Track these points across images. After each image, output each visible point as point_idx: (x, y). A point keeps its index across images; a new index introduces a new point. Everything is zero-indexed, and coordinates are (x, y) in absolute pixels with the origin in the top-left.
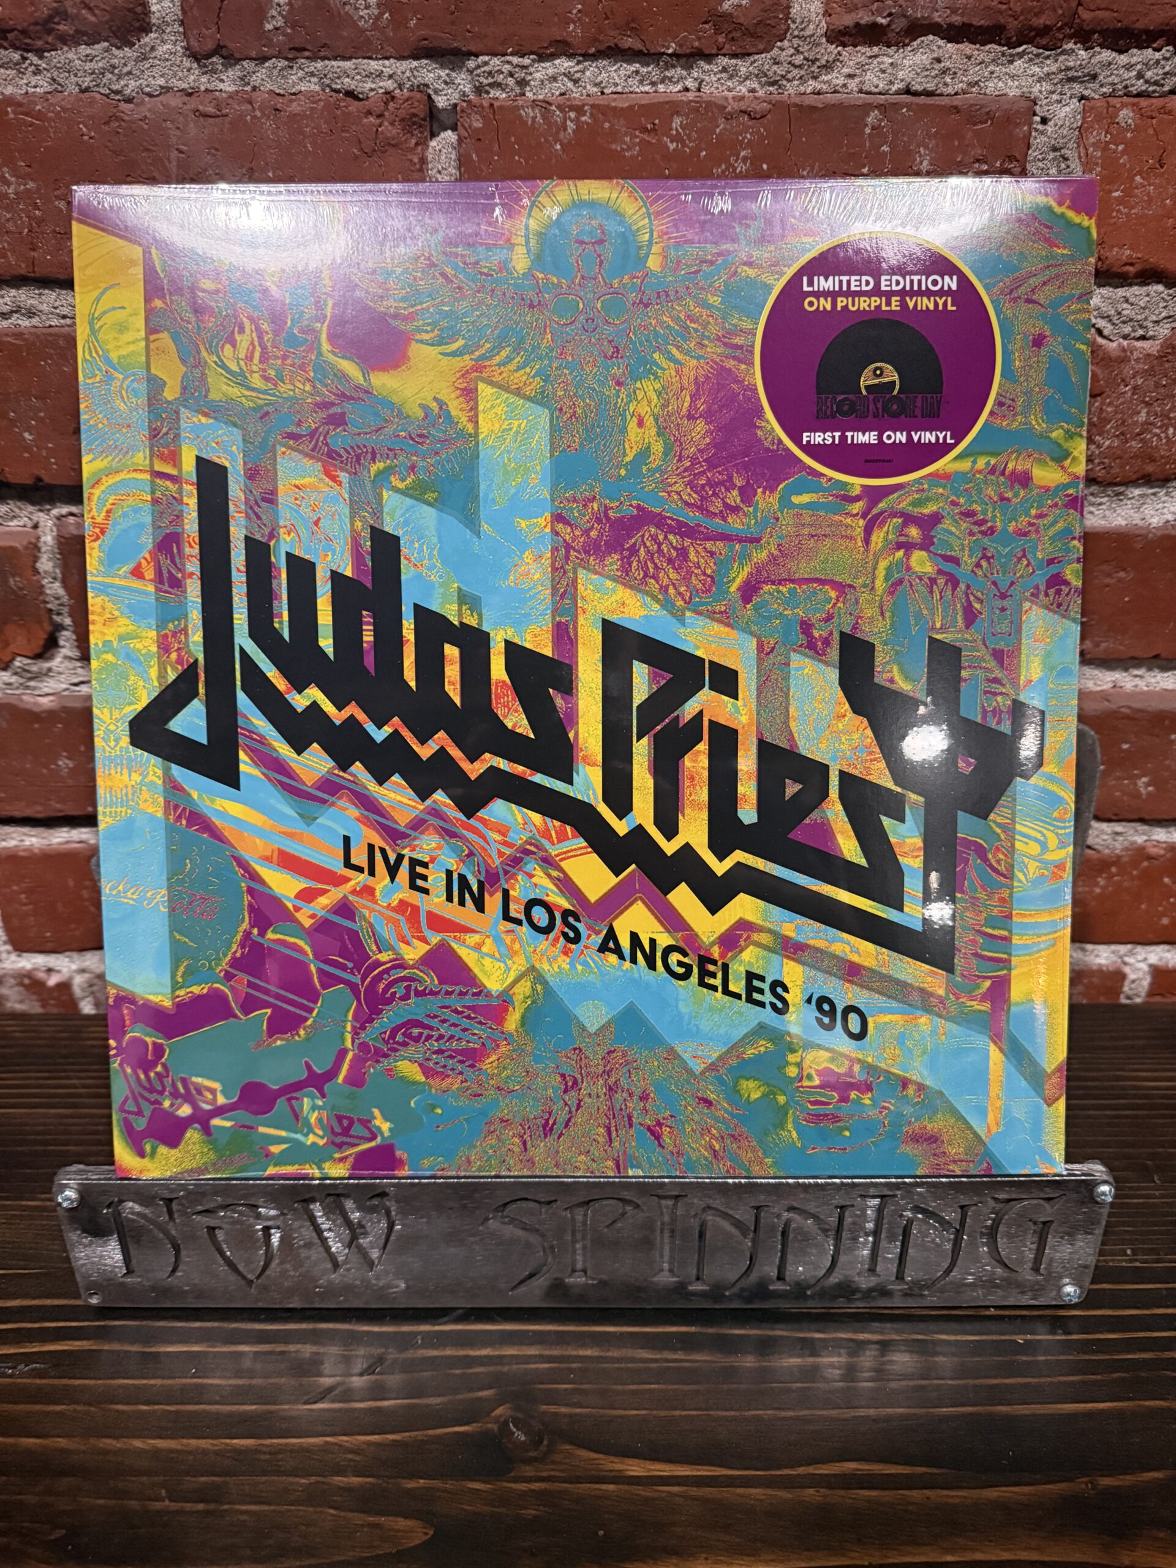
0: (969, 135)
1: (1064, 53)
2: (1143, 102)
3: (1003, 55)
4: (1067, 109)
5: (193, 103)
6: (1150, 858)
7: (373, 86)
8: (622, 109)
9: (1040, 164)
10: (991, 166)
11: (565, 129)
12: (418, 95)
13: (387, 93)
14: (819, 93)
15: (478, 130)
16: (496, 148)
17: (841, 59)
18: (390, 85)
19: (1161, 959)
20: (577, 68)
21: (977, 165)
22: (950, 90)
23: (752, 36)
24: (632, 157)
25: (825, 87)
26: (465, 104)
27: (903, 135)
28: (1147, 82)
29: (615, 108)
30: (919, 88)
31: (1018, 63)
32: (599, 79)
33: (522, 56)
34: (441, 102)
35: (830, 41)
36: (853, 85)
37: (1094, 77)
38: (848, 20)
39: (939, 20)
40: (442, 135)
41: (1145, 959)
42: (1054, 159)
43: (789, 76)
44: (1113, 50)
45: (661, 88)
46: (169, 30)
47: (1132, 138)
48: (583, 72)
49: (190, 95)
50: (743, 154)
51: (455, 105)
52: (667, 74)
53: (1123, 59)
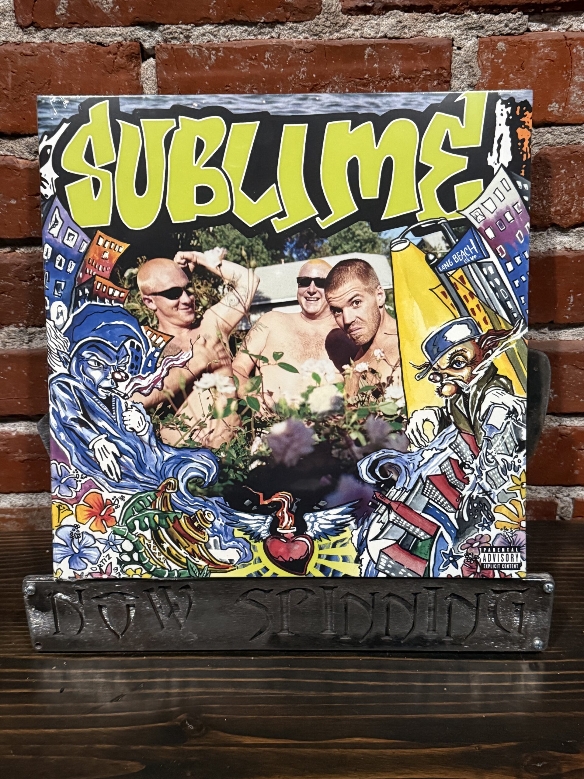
0: (419, 57)
1: (465, 16)
2: (510, 38)
3: (434, 17)
4: (471, 42)
5: (20, 49)
6: (561, 435)
7: (111, 40)
8: (239, 49)
9: (459, 70)
10: (432, 72)
11: (210, 59)
12: (135, 43)
13: (118, 43)
14: (340, 39)
15: (165, 60)
16: (175, 69)
17: (350, 21)
18: (120, 39)
19: (578, 495)
20: (215, 29)
21: (424, 72)
22: (408, 36)
23: (303, 13)
24: (245, 72)
25: (343, 36)
26: (159, 47)
27: (385, 58)
28: (510, 29)
29: (235, 49)
30: (391, 36)
31: (443, 21)
32: (227, 34)
33: (187, 25)
34: (147, 45)
35: (344, 13)
36: (357, 34)
37: (483, 27)
38: (352, 4)
39: (398, 4)
40: (148, 61)
41: (568, 495)
42: (466, 67)
43: (324, 31)
44: (491, 14)
45: (259, 37)
46: (8, 14)
47: (506, 56)
48: (219, 31)
49: (18, 44)
50: (302, 69)
51: (154, 47)
52: (262, 31)
53: (497, 18)
